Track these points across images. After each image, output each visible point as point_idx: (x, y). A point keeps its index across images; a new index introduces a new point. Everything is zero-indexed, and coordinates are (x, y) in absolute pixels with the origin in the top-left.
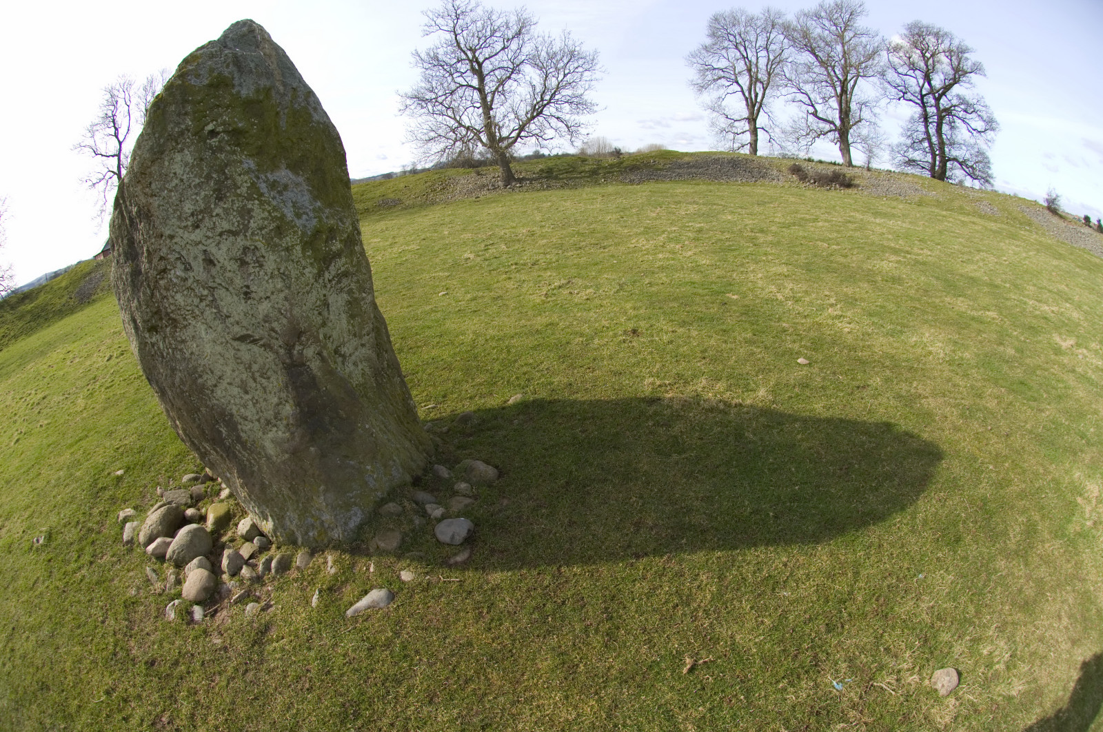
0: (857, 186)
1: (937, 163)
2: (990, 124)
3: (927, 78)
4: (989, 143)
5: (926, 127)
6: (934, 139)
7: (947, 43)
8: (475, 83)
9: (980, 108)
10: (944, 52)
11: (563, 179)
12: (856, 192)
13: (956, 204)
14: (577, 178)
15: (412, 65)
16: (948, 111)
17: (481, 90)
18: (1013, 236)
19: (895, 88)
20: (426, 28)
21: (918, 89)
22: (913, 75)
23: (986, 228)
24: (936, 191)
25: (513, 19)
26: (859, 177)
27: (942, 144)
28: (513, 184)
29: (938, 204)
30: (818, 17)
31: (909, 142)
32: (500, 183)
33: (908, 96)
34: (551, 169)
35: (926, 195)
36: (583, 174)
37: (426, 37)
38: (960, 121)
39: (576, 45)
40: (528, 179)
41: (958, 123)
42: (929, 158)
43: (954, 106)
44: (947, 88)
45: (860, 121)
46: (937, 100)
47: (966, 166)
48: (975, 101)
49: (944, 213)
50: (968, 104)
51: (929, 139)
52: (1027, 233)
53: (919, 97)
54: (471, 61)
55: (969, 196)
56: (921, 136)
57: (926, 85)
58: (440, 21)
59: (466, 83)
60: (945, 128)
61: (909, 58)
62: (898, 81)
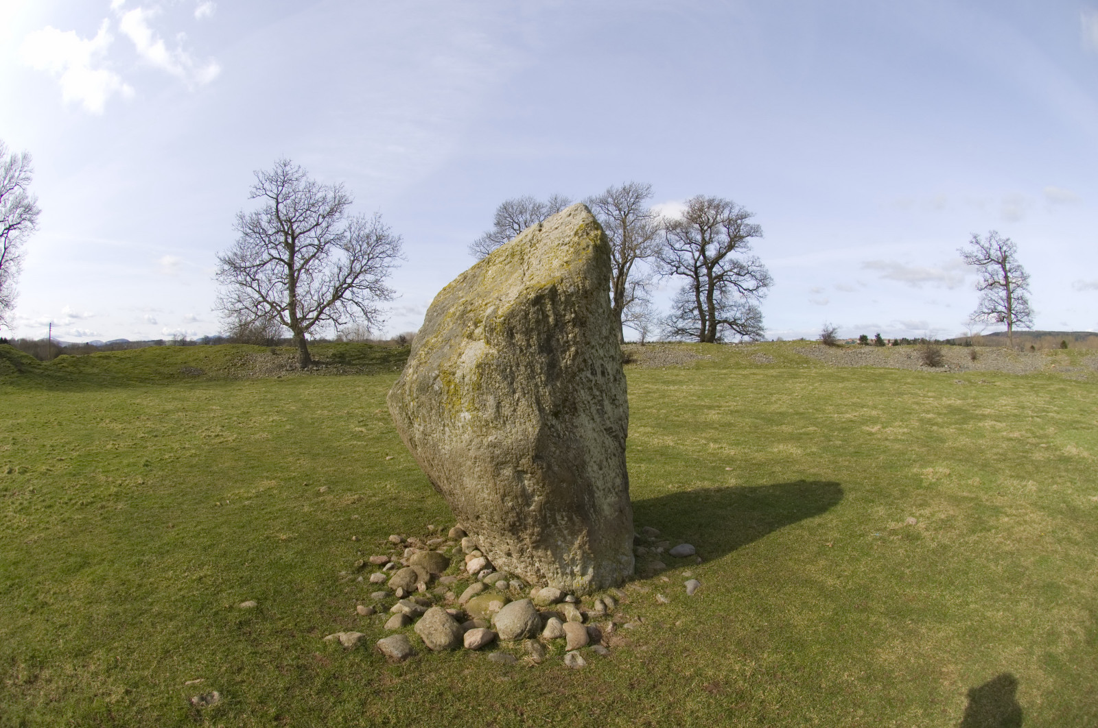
0: (634, 361)
1: (707, 327)
2: (764, 281)
3: (703, 251)
4: (761, 299)
5: (698, 296)
6: (705, 307)
7: (726, 214)
8: (286, 257)
9: (755, 268)
10: (723, 222)
11: (357, 365)
12: (635, 366)
13: (732, 361)
14: (370, 364)
15: (233, 228)
16: (720, 277)
17: (290, 265)
18: (794, 376)
19: (669, 263)
20: (254, 190)
21: (692, 262)
22: (690, 249)
23: (767, 376)
24: (710, 353)
25: (330, 195)
26: (636, 352)
27: (712, 309)
28: (310, 367)
29: (715, 365)
30: (604, 202)
31: (679, 313)
32: (297, 364)
33: (682, 269)
34: (343, 354)
35: (702, 359)
36: (374, 361)
37: (253, 199)
38: (732, 285)
39: (384, 229)
40: (324, 363)
41: (731, 287)
42: (699, 325)
43: (727, 272)
44: (721, 256)
45: (633, 300)
46: (710, 269)
47: (736, 325)
48: (750, 263)
49: (724, 371)
50: (742, 267)
51: (700, 307)
52: (806, 370)
53: (693, 269)
54: (286, 234)
55: (743, 352)
56: (691, 306)
57: (701, 257)
58: (267, 185)
59: (278, 256)
60: (716, 294)
61: (687, 233)
62: (673, 257)
